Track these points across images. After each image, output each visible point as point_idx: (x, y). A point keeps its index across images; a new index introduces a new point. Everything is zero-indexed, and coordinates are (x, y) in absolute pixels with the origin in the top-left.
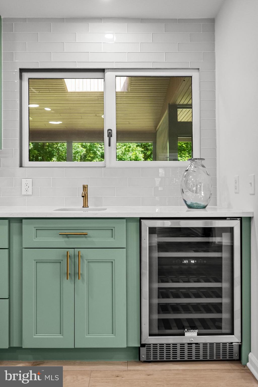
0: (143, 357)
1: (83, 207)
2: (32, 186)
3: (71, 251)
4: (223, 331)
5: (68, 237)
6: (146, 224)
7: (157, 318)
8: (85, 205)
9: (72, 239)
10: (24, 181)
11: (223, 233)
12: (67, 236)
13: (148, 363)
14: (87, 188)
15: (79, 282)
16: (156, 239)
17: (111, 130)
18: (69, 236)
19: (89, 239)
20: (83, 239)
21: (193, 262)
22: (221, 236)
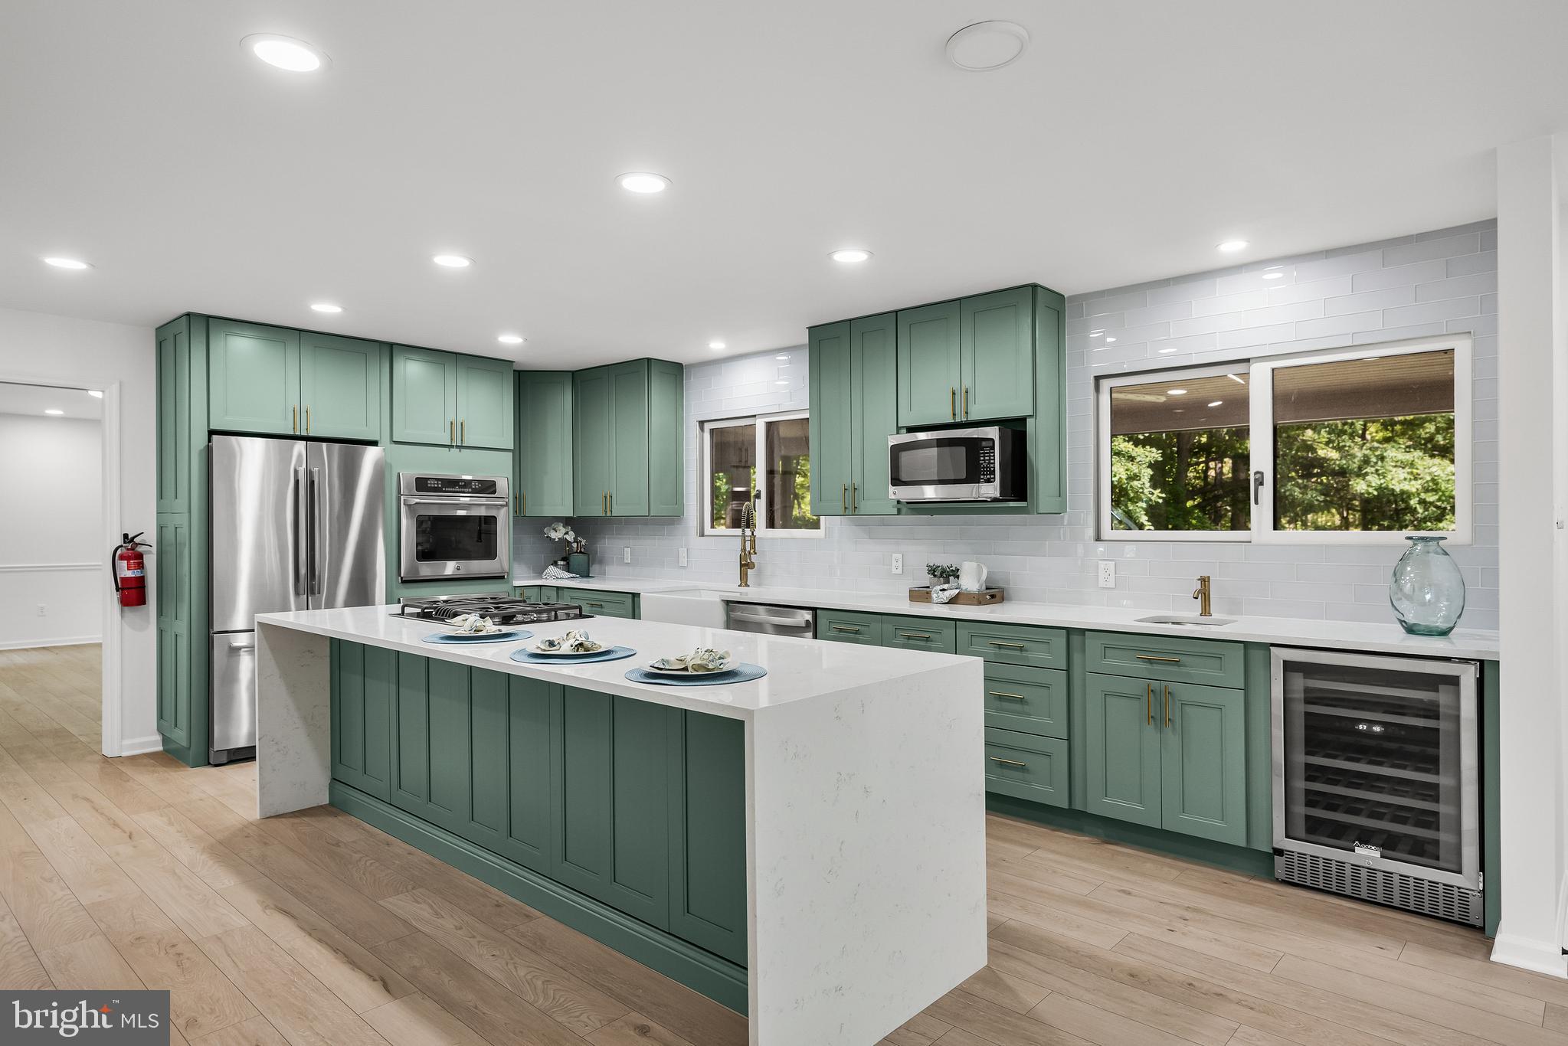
0: (1280, 872)
1: (1201, 615)
2: (1116, 574)
3: (1155, 685)
4: (1442, 864)
5: (1151, 663)
6: (1279, 656)
7: (1304, 813)
8: (1206, 611)
9: (1156, 667)
10: (1102, 565)
11: (1441, 684)
12: (1150, 661)
13: (1291, 887)
14: (1209, 581)
15: (1168, 730)
16: (1299, 682)
17: (1262, 473)
18: (1152, 661)
19: (1183, 669)
20: (1174, 669)
21: (1377, 729)
22: (1437, 690)
